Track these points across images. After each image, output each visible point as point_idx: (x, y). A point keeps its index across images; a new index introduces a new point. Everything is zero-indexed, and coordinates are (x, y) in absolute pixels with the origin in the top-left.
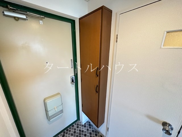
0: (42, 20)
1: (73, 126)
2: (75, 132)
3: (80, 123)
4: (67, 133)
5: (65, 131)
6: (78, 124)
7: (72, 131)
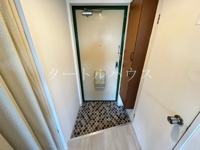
0: (101, 13)
1: (111, 103)
2: (110, 106)
3: (117, 103)
4: (105, 104)
5: (105, 102)
6: (114, 104)
7: (109, 105)
